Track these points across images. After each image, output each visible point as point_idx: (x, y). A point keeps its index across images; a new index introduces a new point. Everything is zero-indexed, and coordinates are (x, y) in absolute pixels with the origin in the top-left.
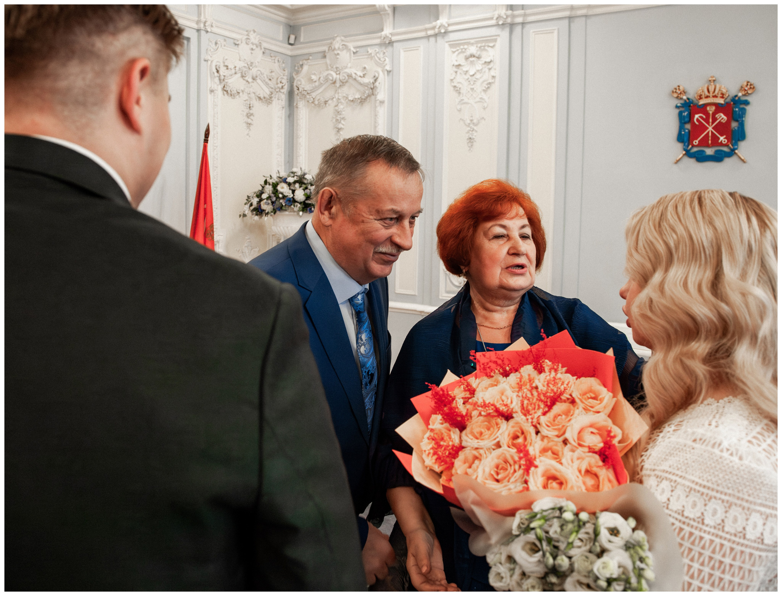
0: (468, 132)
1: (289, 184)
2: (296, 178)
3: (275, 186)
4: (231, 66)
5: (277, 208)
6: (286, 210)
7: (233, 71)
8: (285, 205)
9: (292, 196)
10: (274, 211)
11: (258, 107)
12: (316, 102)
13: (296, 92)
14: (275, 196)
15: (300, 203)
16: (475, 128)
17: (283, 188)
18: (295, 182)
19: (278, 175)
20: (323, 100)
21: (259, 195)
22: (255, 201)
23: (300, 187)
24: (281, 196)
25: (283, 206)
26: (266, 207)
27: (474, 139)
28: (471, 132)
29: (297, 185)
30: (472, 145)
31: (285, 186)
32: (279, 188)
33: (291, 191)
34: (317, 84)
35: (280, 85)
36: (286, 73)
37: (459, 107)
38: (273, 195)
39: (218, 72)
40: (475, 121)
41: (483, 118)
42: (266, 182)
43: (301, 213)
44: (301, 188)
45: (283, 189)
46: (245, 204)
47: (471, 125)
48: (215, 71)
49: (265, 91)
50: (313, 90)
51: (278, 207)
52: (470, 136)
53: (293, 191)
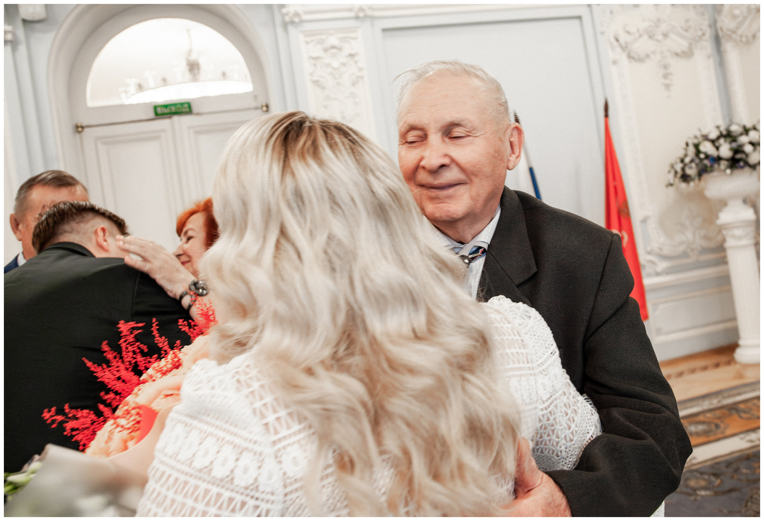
1: (713, 142)
2: (720, 133)
3: (697, 146)
4: (633, 30)
5: (703, 171)
6: (712, 171)
7: (637, 35)
8: (710, 166)
9: (716, 153)
10: (700, 175)
11: (675, 65)
12: (744, 39)
13: (721, 34)
14: (698, 157)
15: (727, 160)
18: (718, 138)
19: (700, 133)
20: (750, 34)
21: (683, 160)
22: (679, 167)
24: (704, 156)
25: (707, 167)
26: (692, 171)
29: (722, 141)
31: (708, 144)
32: (702, 148)
33: (715, 149)
34: (740, 19)
35: (700, 33)
36: (707, 17)
38: (695, 157)
39: (617, 40)
42: (687, 144)
43: (728, 171)
44: (727, 142)
45: (707, 148)
46: (669, 172)
48: (613, 40)
49: (682, 44)
50: (738, 28)
51: (703, 169)
53: (717, 148)
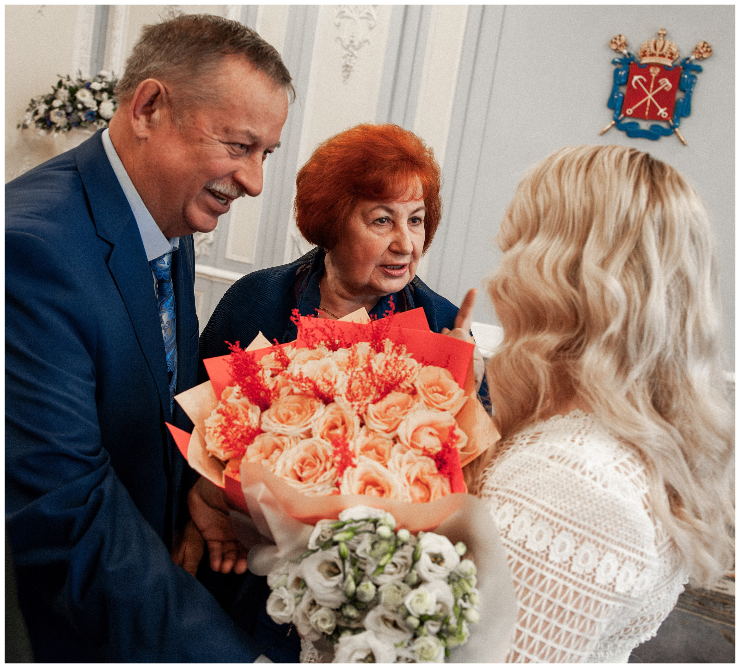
0: (345, 57)
1: (94, 92)
2: (103, 85)
3: (73, 91)
5: (74, 123)
6: (85, 128)
8: (86, 120)
9: (96, 109)
10: (69, 127)
14: (72, 106)
16: (355, 53)
17: (84, 96)
18: (102, 90)
19: (79, 77)
21: (49, 101)
22: (42, 108)
23: (109, 98)
24: (80, 106)
25: (81, 121)
26: (58, 119)
27: (351, 67)
28: (348, 58)
29: (105, 95)
30: (348, 76)
31: (87, 93)
32: (79, 95)
33: (95, 103)
37: (337, 21)
38: (68, 104)
40: (356, 43)
41: (367, 41)
42: (60, 84)
44: (111, 100)
46: (28, 110)
47: (351, 49)
51: (75, 121)
52: (348, 63)
53: (99, 103)
